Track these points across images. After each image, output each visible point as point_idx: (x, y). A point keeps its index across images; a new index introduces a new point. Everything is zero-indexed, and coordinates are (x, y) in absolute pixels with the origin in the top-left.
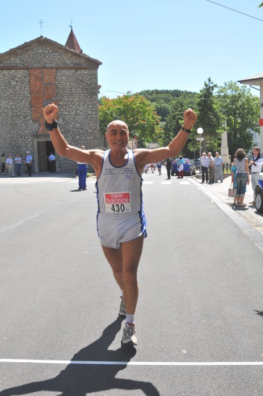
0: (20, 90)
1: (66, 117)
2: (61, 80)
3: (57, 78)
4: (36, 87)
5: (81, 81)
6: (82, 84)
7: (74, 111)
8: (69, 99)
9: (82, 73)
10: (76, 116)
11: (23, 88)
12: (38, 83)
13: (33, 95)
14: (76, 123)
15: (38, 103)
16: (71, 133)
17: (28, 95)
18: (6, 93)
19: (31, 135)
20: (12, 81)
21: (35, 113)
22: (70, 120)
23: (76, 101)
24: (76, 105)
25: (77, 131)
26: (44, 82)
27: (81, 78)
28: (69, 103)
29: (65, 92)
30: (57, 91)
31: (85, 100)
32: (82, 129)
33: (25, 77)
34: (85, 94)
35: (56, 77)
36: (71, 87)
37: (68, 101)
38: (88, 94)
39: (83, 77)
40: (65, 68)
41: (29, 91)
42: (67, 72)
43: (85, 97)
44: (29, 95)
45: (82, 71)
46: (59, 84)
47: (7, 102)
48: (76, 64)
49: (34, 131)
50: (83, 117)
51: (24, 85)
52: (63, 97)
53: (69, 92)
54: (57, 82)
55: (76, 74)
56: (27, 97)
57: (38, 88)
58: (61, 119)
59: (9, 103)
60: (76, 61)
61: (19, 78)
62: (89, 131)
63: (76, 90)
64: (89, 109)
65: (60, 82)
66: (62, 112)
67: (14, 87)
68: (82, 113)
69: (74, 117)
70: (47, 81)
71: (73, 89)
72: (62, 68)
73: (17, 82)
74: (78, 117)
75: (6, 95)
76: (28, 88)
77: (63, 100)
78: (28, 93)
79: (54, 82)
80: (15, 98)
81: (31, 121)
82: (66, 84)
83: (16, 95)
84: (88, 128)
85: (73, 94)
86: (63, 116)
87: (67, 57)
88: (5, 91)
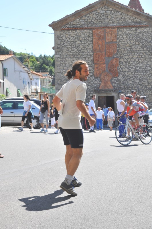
0: (84, 48)
1: (126, 73)
2: (122, 39)
3: (118, 37)
4: (99, 45)
5: (142, 39)
6: (142, 41)
7: (134, 68)
8: (129, 56)
9: (142, 31)
10: (135, 72)
11: (87, 47)
12: (100, 42)
13: (95, 53)
14: (136, 79)
15: (100, 60)
16: (130, 88)
17: (90, 53)
18: (70, 51)
19: (92, 91)
20: (76, 40)
21: (97, 70)
22: (130, 76)
23: (136, 58)
24: (135, 62)
25: (136, 87)
26: (106, 41)
27: (141, 36)
28: (129, 60)
29: (126, 49)
30: (118, 49)
31: (145, 57)
32: (141, 85)
33: (89, 36)
34: (145, 51)
35: (117, 35)
36: (131, 45)
37: (128, 58)
38: (148, 51)
39: (143, 35)
40: (126, 27)
41: (92, 49)
42: (128, 31)
43: (144, 54)
44: (92, 53)
45: (143, 29)
46: (119, 42)
47: (72, 60)
48: (137, 22)
49: (96, 87)
50: (142, 73)
51: (87, 44)
52: (123, 54)
53: (129, 50)
54: (118, 41)
55: (136, 32)
56: (90, 55)
57: (100, 46)
58: (121, 75)
59: (73, 60)
60: (137, 19)
61: (84, 37)
62: (147, 87)
63: (136, 47)
64: (148, 66)
65: (121, 41)
66: (122, 68)
67: (79, 46)
68: (141, 69)
69: (133, 73)
70: (109, 40)
71: (133, 47)
72: (123, 27)
73: (81, 42)
74: (137, 73)
75: (71, 53)
76: (91, 47)
77: (124, 57)
78: (90, 51)
79: (115, 40)
80: (79, 56)
81: (93, 77)
82: (126, 42)
83: (80, 53)
84: (147, 84)
85: (134, 51)
86: (123, 73)
87: (128, 16)
88: (71, 50)
